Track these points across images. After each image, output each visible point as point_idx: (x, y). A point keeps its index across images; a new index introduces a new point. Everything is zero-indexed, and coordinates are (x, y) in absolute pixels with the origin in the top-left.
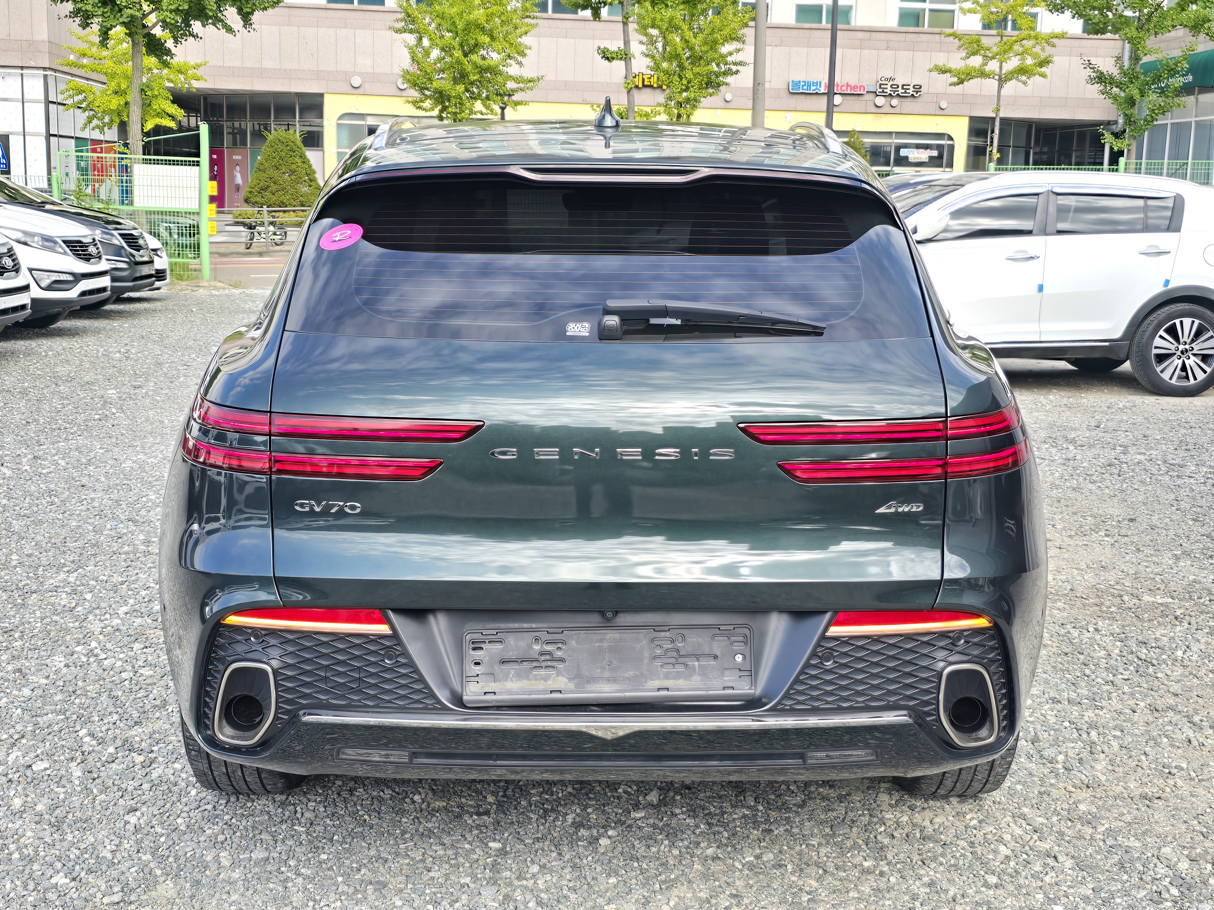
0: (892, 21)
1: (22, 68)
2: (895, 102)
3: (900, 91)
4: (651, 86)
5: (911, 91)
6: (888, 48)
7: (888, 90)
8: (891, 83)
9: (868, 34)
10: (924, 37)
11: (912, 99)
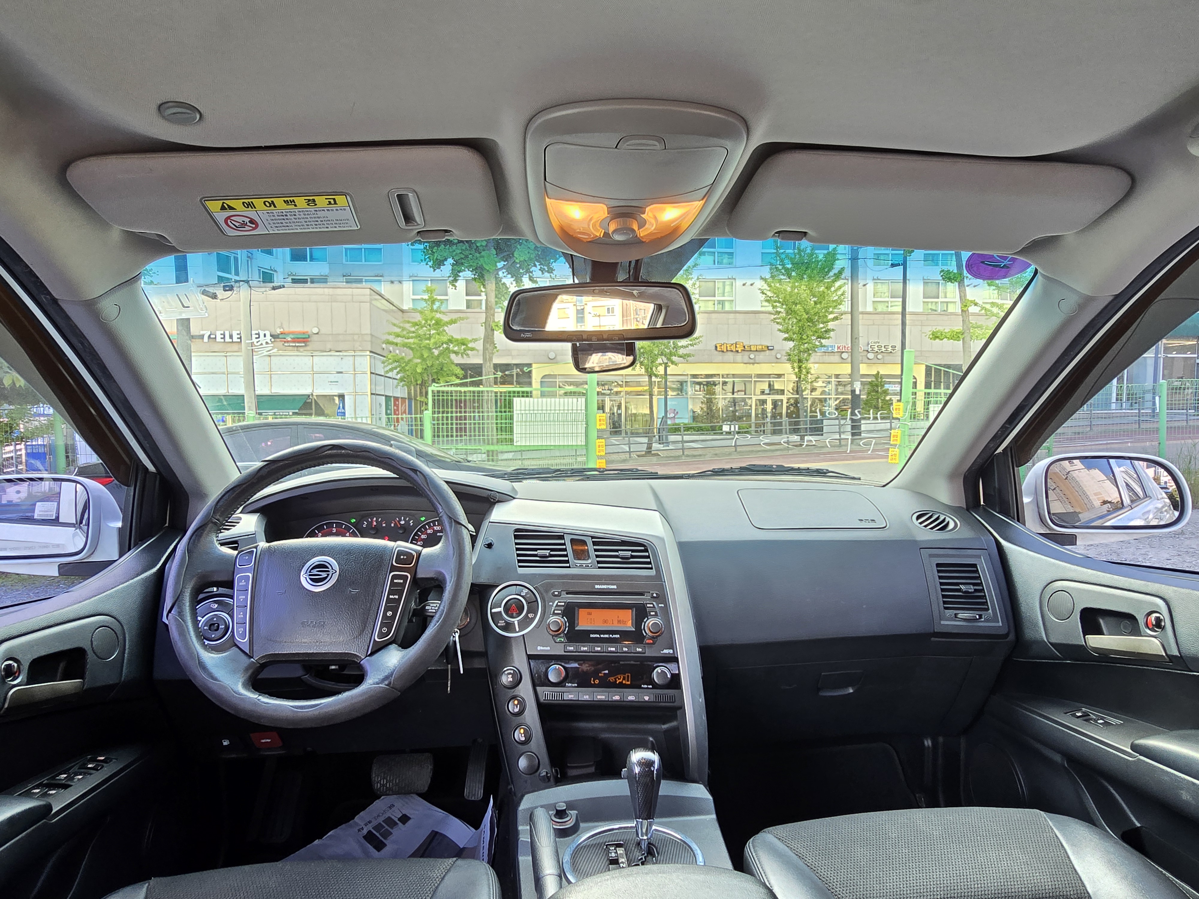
2: (880, 356)
3: (883, 349)
4: (732, 351)
5: (890, 349)
6: (874, 324)
7: (876, 349)
8: (877, 344)
10: (895, 317)
11: (891, 354)
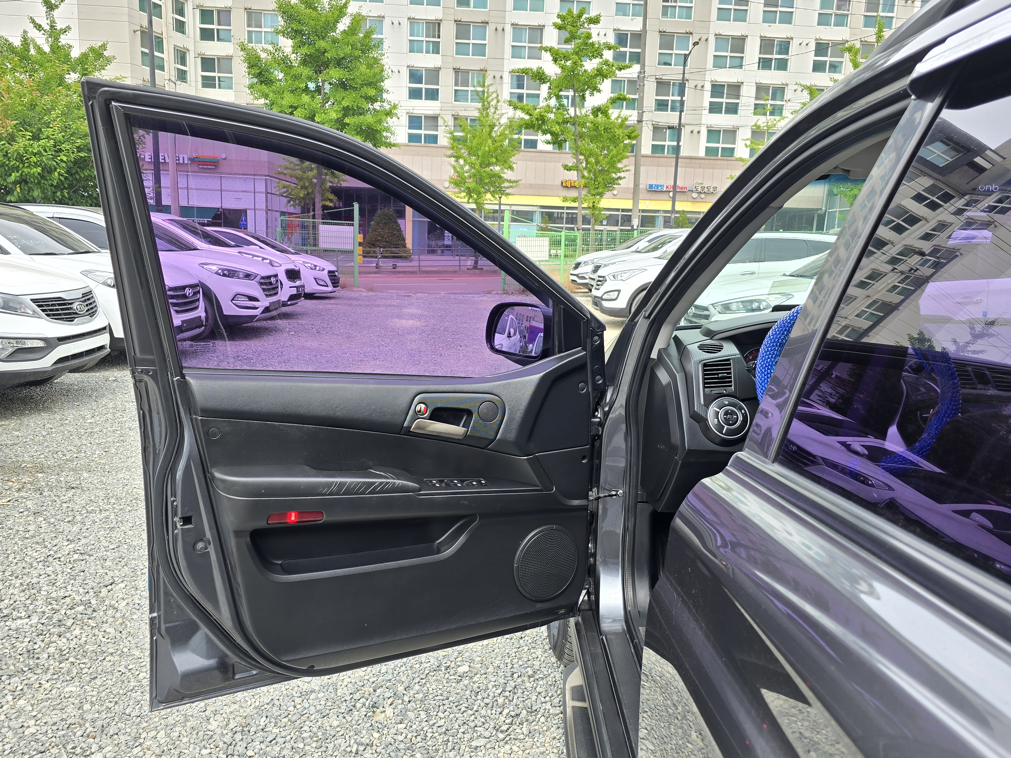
0: (702, 153)
1: (254, 175)
2: (703, 196)
3: (706, 190)
5: (711, 190)
6: (700, 167)
7: (700, 190)
8: (701, 185)
9: (689, 160)
10: (719, 162)
11: (712, 194)
